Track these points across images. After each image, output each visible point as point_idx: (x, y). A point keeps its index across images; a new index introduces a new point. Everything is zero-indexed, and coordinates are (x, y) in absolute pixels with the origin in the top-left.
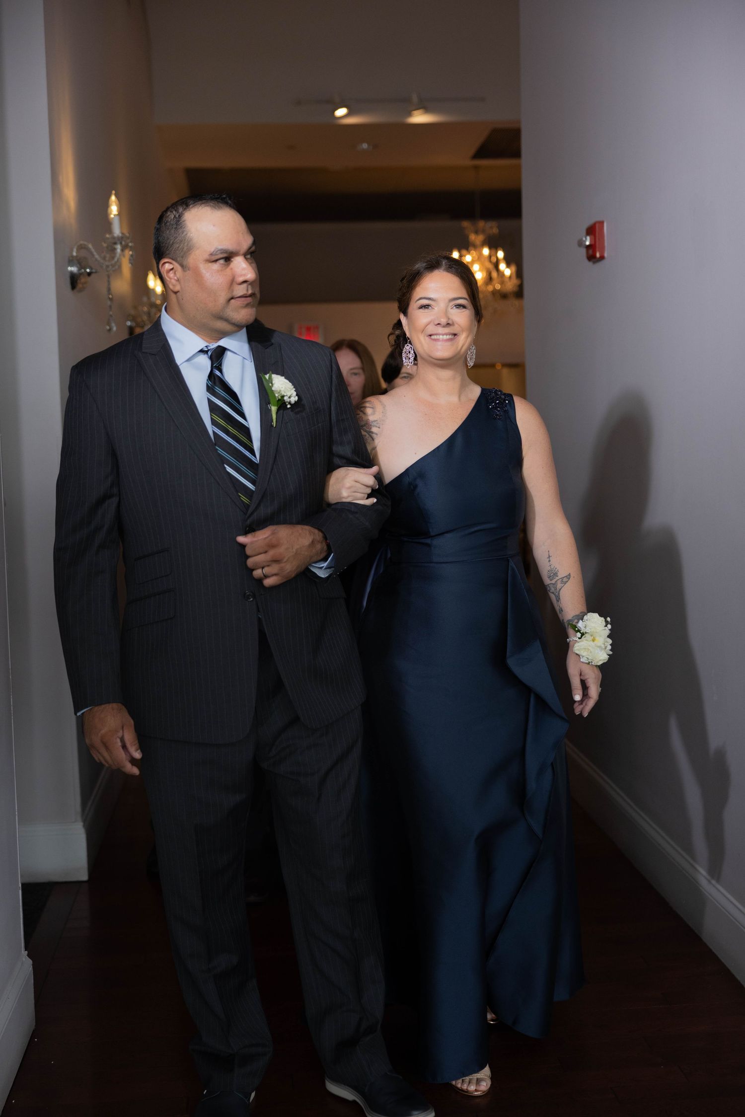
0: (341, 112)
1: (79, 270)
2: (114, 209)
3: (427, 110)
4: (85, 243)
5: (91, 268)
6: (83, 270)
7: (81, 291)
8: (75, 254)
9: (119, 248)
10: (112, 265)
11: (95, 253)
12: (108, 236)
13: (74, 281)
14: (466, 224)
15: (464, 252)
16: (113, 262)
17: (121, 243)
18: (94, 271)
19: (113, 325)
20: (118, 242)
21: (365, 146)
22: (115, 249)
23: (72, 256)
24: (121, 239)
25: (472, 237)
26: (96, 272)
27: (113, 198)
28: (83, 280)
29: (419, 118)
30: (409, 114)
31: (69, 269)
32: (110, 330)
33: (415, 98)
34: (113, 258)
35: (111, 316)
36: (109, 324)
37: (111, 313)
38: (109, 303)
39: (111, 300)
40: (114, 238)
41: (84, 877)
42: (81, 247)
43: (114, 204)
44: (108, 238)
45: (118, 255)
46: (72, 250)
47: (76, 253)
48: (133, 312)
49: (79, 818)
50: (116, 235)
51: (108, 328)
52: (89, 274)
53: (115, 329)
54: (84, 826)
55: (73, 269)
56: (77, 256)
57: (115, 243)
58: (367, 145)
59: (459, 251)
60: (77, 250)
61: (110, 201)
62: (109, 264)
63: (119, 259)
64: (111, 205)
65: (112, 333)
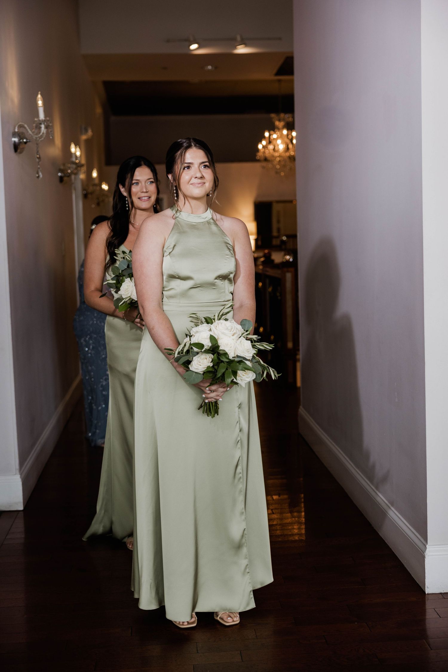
0: (194, 47)
1: (19, 140)
2: (40, 103)
3: (246, 45)
4: (23, 124)
5: (27, 139)
6: (21, 141)
7: (21, 153)
8: (16, 130)
9: (43, 126)
10: (39, 137)
11: (29, 130)
12: (36, 119)
13: (16, 147)
14: (273, 115)
15: (272, 132)
16: (39, 135)
17: (44, 124)
18: (28, 141)
19: (40, 174)
20: (43, 123)
21: (210, 67)
22: (40, 128)
23: (15, 132)
24: (44, 121)
25: (277, 123)
26: (29, 142)
27: (39, 96)
28: (21, 146)
29: (241, 50)
30: (235, 48)
31: (13, 139)
32: (38, 177)
33: (239, 38)
34: (40, 133)
35: (39, 168)
36: (38, 173)
37: (39, 166)
38: (37, 160)
39: (39, 158)
40: (40, 120)
41: (21, 508)
42: (20, 126)
43: (40, 99)
44: (36, 121)
45: (42, 131)
46: (15, 129)
47: (18, 130)
48: (62, 167)
49: (18, 472)
51: (37, 175)
52: (26, 143)
53: (41, 176)
54: (21, 477)
55: (16, 140)
56: (17, 132)
57: (41, 124)
58: (211, 67)
59: (269, 132)
60: (18, 128)
61: (38, 98)
62: (37, 136)
63: (43, 133)
64: (38, 101)
65: (40, 179)
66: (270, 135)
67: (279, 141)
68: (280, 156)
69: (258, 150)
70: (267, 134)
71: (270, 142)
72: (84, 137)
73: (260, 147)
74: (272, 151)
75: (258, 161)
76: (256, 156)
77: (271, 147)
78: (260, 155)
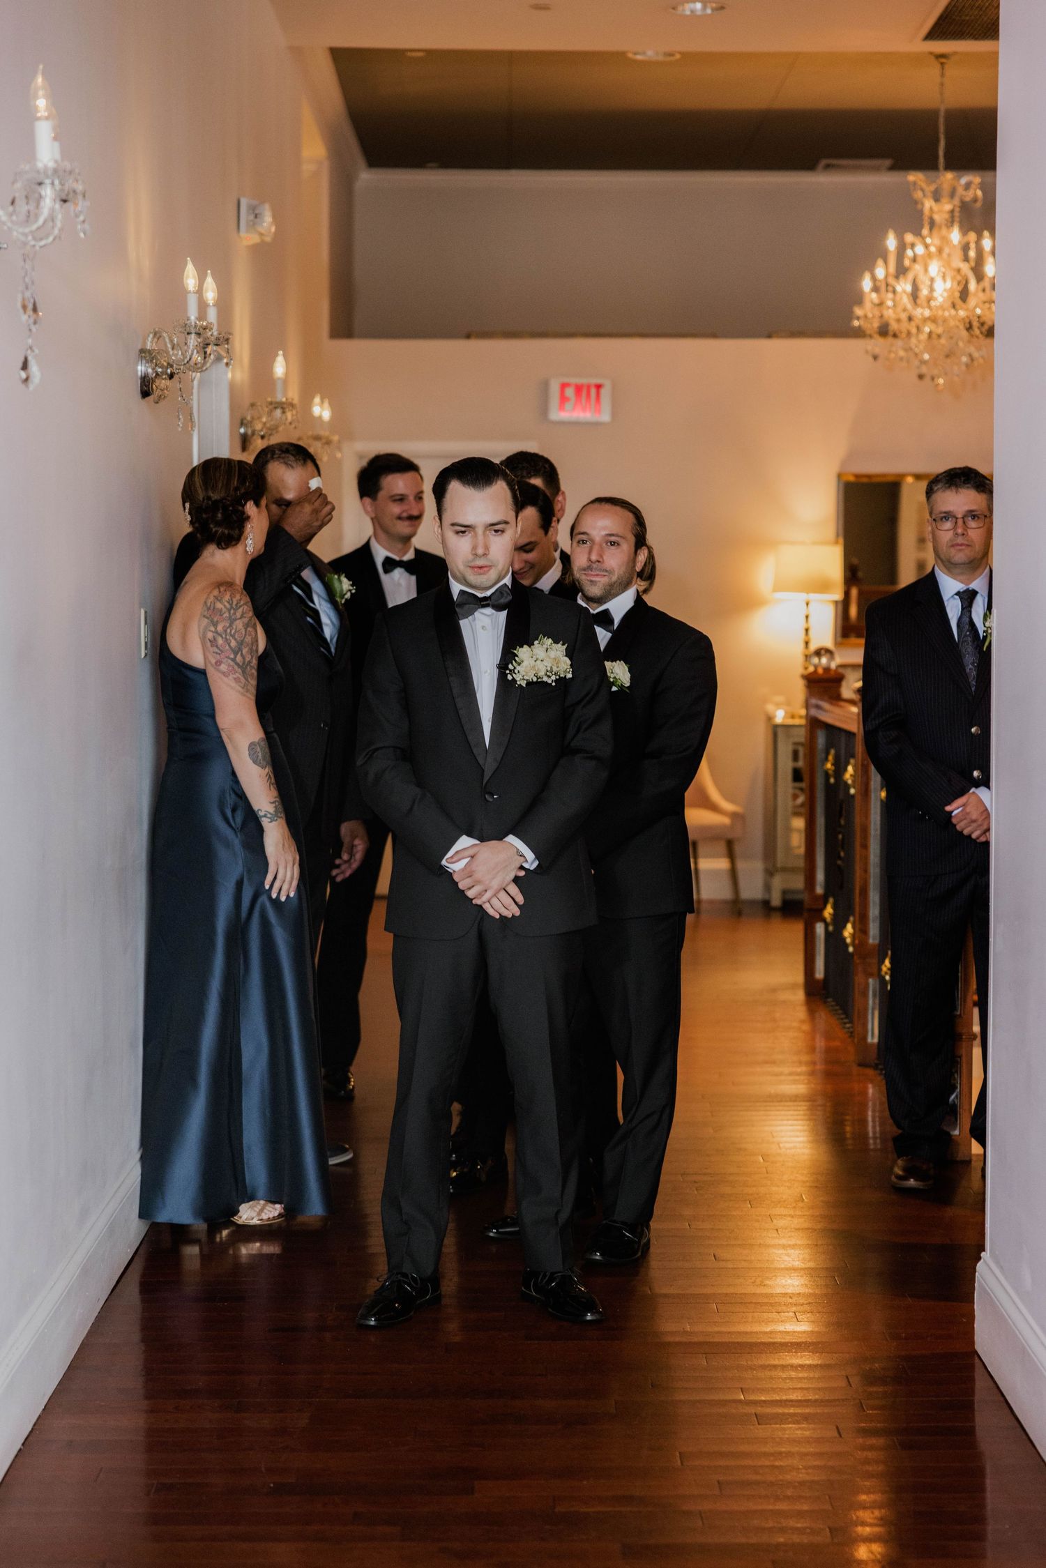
2: (41, 103)
9: (48, 193)
10: (31, 232)
12: (23, 166)
14: (913, 177)
15: (909, 238)
17: (53, 184)
19: (35, 370)
24: (54, 174)
25: (928, 204)
27: (40, 80)
32: (26, 380)
34: (37, 216)
35: (30, 348)
36: (23, 366)
37: (30, 341)
40: (38, 170)
43: (41, 93)
45: (45, 213)
50: (40, 165)
51: (23, 375)
53: (38, 377)
57: (40, 184)
59: (900, 235)
61: (33, 86)
62: (27, 230)
63: (52, 218)
64: (36, 98)
65: (31, 387)
66: (902, 248)
67: (934, 268)
68: (933, 320)
69: (859, 299)
70: (891, 243)
71: (901, 271)
72: (248, 238)
73: (867, 284)
74: (906, 301)
75: (859, 333)
76: (850, 316)
77: (904, 286)
78: (864, 314)
